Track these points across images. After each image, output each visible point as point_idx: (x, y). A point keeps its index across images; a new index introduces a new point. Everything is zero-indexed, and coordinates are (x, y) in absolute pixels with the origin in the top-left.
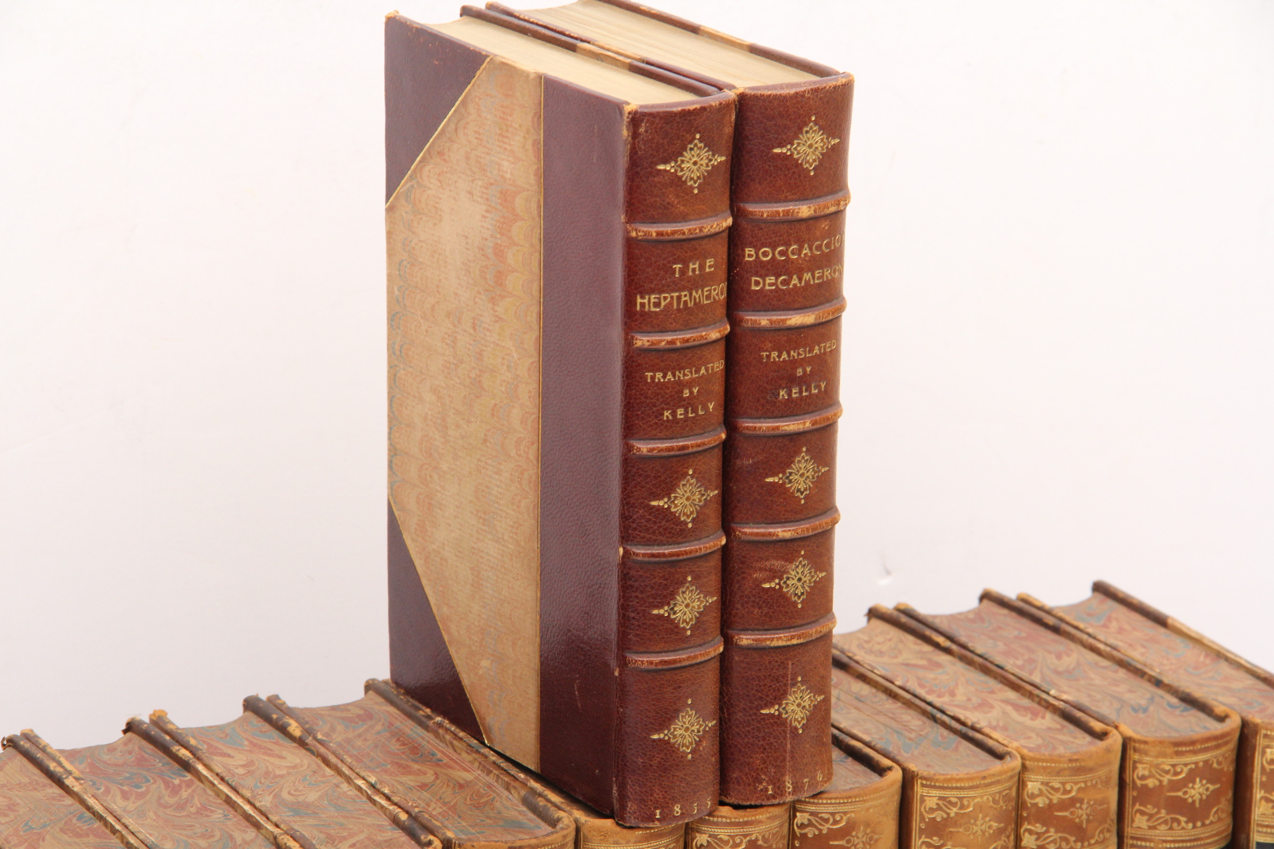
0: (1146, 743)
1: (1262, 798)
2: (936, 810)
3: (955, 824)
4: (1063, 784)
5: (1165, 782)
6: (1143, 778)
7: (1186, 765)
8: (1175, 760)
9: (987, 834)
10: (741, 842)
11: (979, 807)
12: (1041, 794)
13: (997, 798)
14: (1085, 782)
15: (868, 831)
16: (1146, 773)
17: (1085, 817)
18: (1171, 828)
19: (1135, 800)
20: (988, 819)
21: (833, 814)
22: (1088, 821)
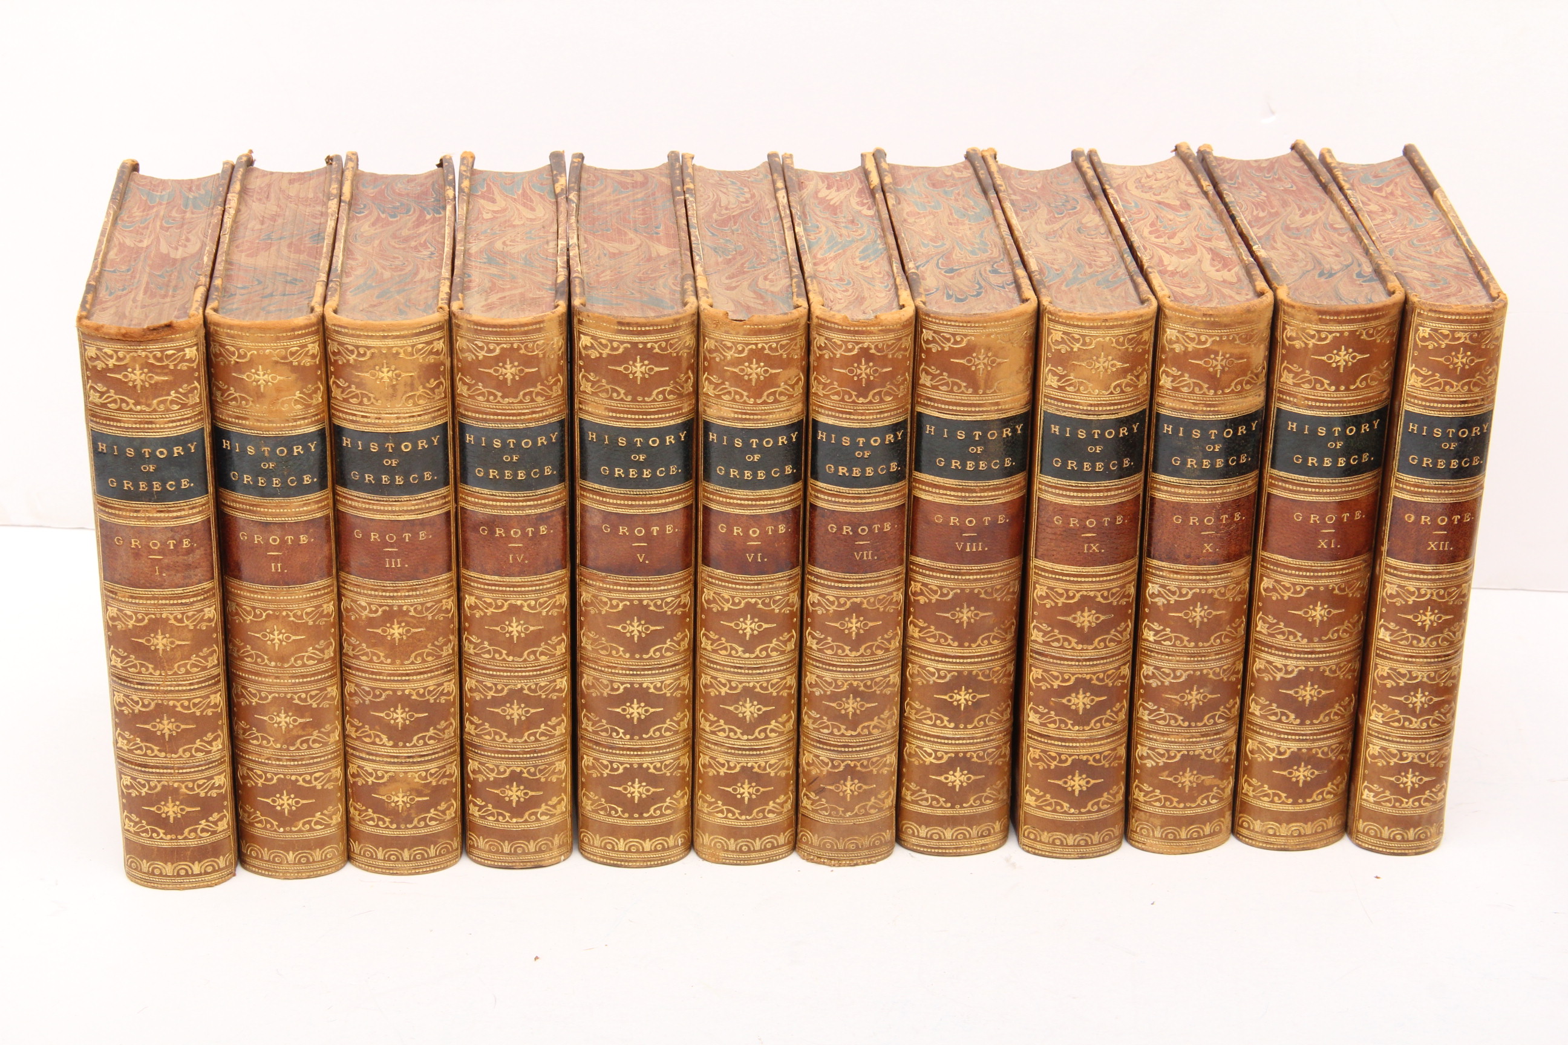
0: (1293, 307)
1: (1413, 371)
2: (1061, 343)
3: (1078, 358)
4: (1199, 335)
5: (1311, 346)
6: (1290, 339)
7: (1331, 333)
8: (1320, 327)
9: (1109, 372)
10: (854, 348)
11: (1102, 347)
12: (1178, 341)
13: (1121, 340)
14: (1221, 337)
15: (990, 354)
16: (1294, 335)
17: (1219, 367)
18: (1314, 388)
19: (1284, 357)
20: (1110, 358)
21: (954, 335)
22: (1223, 371)
